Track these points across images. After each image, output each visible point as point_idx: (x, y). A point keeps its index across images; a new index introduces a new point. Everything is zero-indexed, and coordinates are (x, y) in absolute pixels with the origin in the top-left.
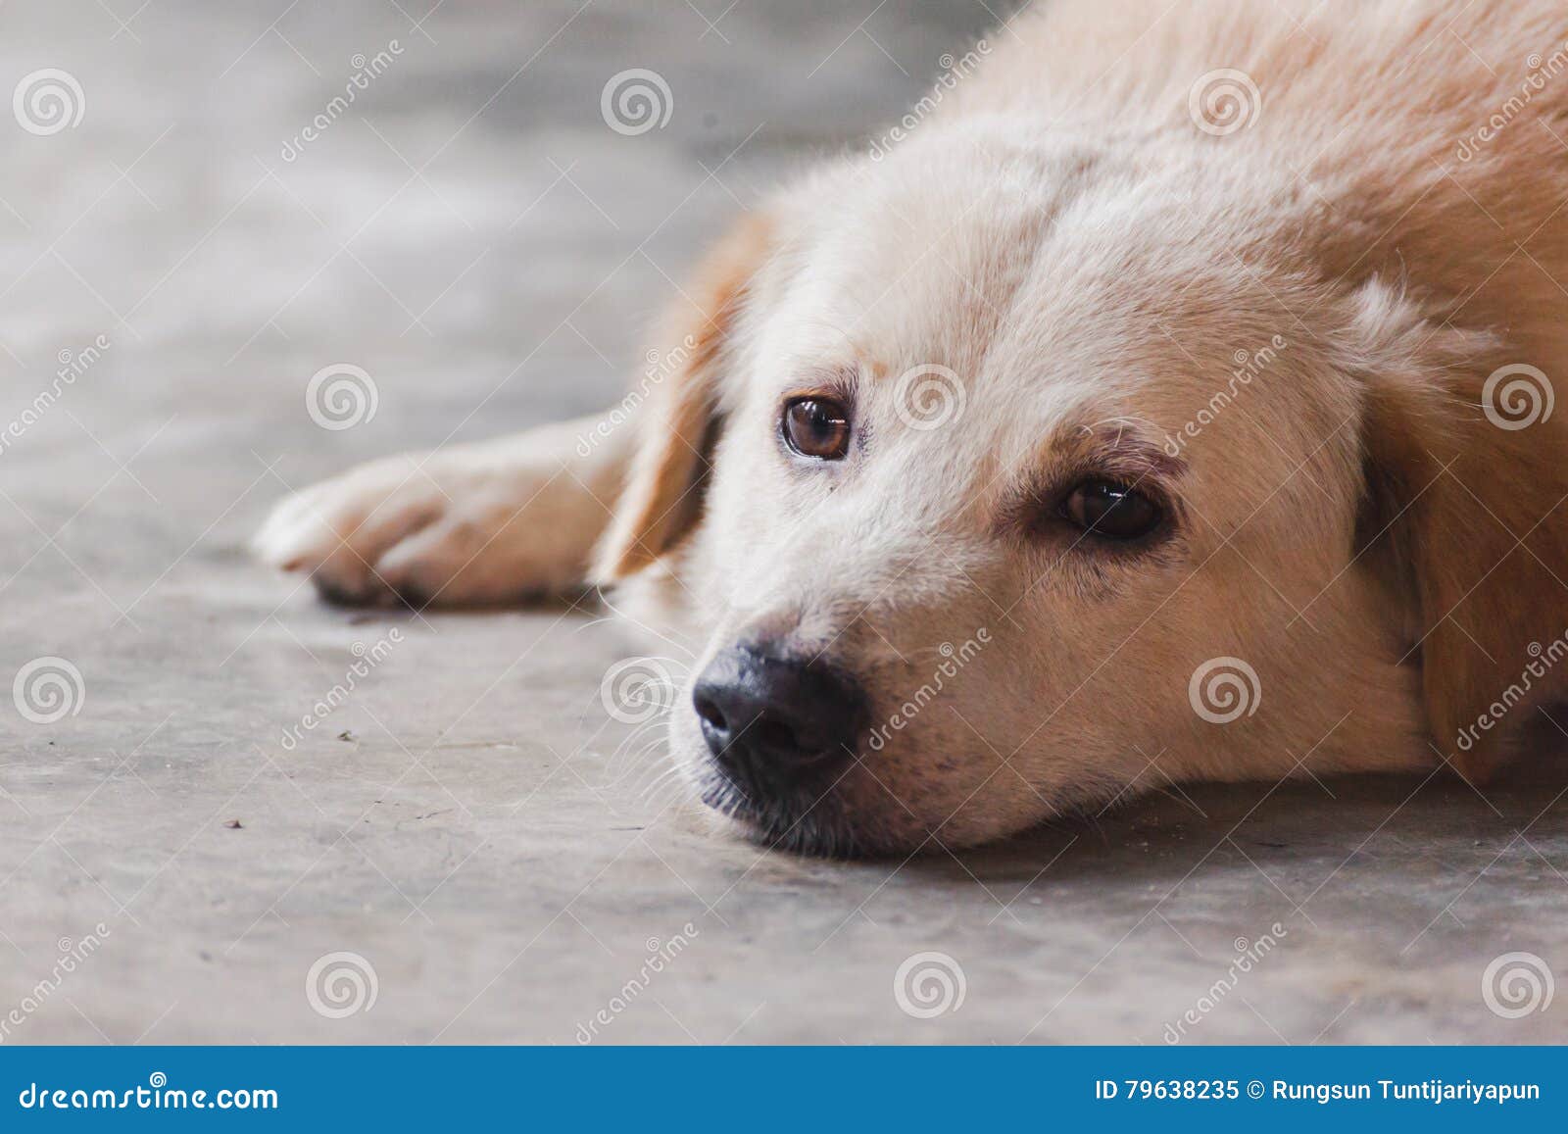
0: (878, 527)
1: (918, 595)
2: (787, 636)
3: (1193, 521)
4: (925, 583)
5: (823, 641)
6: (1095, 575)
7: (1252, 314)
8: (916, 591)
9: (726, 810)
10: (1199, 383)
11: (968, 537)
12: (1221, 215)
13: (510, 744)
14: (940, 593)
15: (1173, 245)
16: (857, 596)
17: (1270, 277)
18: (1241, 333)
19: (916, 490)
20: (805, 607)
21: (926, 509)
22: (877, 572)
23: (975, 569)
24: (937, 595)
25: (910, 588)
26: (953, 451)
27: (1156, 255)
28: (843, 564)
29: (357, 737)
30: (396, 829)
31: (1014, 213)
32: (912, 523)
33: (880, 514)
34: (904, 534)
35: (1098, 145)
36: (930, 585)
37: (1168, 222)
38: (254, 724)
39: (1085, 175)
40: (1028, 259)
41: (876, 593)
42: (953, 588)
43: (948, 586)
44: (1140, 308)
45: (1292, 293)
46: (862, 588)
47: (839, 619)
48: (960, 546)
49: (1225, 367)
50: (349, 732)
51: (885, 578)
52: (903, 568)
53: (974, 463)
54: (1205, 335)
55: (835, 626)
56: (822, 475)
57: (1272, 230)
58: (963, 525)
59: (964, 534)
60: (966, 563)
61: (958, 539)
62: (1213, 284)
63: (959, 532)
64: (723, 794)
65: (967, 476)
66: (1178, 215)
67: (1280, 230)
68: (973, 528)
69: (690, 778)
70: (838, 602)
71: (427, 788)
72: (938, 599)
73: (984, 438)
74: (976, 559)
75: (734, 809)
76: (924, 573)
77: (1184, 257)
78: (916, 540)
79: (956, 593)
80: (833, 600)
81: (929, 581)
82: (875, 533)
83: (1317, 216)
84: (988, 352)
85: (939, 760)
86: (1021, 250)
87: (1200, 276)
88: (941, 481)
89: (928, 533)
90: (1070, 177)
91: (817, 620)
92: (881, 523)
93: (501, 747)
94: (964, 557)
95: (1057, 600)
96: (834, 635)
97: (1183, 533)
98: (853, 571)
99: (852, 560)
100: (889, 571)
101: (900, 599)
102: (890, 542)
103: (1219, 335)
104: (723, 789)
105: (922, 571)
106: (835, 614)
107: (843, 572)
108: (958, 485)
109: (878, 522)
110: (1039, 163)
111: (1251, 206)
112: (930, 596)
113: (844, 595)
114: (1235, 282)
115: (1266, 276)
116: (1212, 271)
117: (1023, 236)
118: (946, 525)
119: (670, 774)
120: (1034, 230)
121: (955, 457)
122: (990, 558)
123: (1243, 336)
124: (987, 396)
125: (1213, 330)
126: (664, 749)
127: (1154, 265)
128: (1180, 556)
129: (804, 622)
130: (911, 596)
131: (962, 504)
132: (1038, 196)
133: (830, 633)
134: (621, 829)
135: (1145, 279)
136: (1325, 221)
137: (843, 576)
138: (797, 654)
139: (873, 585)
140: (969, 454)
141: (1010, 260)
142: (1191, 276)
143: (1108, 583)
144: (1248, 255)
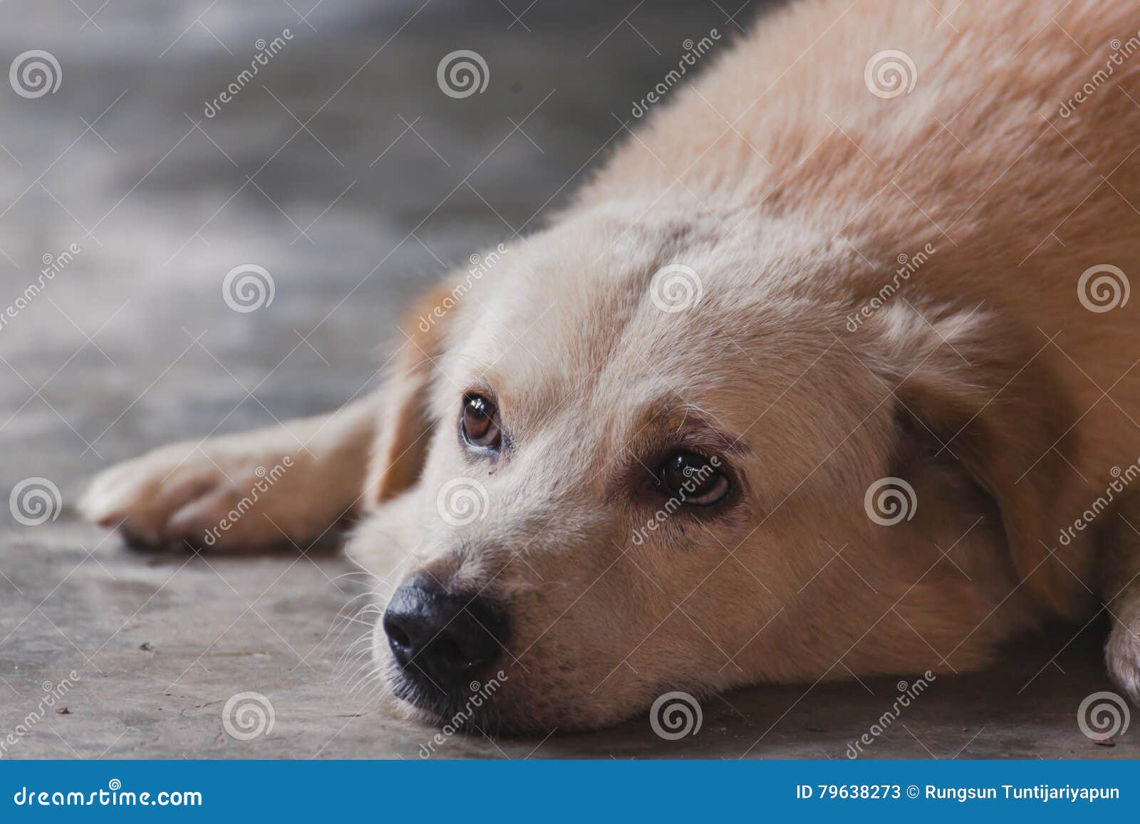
0: (521, 496)
1: (546, 545)
2: (450, 577)
3: (754, 488)
4: (552, 537)
5: (476, 579)
6: (680, 531)
7: (802, 334)
8: (545, 542)
9: (411, 701)
10: (759, 388)
11: (586, 504)
12: (775, 264)
13: (264, 653)
14: (563, 544)
15: (741, 287)
16: (502, 546)
17: (816, 307)
18: (794, 348)
19: (550, 470)
20: (464, 556)
21: (557, 483)
22: (518, 529)
23: (592, 526)
24: (561, 545)
25: (541, 540)
26: (577, 443)
27: (728, 295)
28: (493, 524)
29: (153, 647)
30: (181, 714)
31: (623, 269)
32: (546, 494)
33: (523, 488)
34: (539, 502)
35: (689, 218)
36: (557, 538)
37: (737, 270)
38: (78, 637)
39: (679, 241)
40: (635, 303)
41: (516, 545)
42: (573, 540)
43: (570, 538)
44: (717, 333)
45: (832, 317)
46: (505, 541)
47: (489, 563)
48: (581, 510)
49: (781, 375)
50: (148, 644)
51: (523, 533)
52: (535, 525)
53: (592, 451)
54: (766, 351)
55: (485, 568)
56: (487, 461)
57: (813, 271)
58: (583, 494)
59: (584, 501)
60: (584, 522)
61: (579, 505)
62: (772, 314)
63: (581, 499)
64: (407, 691)
65: (587, 459)
66: (743, 266)
67: (819, 271)
68: (591, 497)
69: (385, 678)
70: (486, 551)
71: (204, 685)
72: (562, 548)
73: (599, 431)
74: (591, 519)
75: (415, 701)
76: (553, 529)
77: (749, 295)
78: (549, 505)
79: (576, 544)
80: (483, 550)
81: (555, 535)
82: (518, 501)
83: (846, 258)
84: (603, 370)
85: (561, 664)
86: (628, 296)
87: (762, 309)
88: (568, 464)
89: (558, 500)
90: (668, 242)
91: (472, 565)
92: (523, 493)
93: (258, 656)
94: (582, 518)
95: (655, 549)
96: (484, 575)
97: (747, 499)
98: (500, 528)
99: (500, 520)
100: (526, 529)
101: (533, 548)
102: (528, 507)
103: (777, 351)
104: (408, 687)
105: (552, 527)
106: (484, 560)
107: (493, 528)
108: (581, 466)
109: (521, 493)
110: (643, 233)
111: (797, 256)
112: (556, 545)
113: (492, 547)
114: (789, 311)
115: (813, 306)
116: (770, 304)
117: (630, 286)
118: (570, 495)
119: (373, 674)
120: (639, 282)
121: (579, 446)
122: (603, 519)
123: (796, 351)
124: (602, 399)
125: (771, 348)
126: (368, 656)
127: (726, 303)
128: (745, 517)
129: (463, 567)
130: (541, 546)
131: (583, 480)
132: (643, 257)
133: (481, 574)
134: (344, 716)
135: (720, 313)
136: (852, 261)
137: (493, 532)
138: (458, 589)
139: (514, 539)
140: (589, 442)
141: (620, 304)
142: (753, 308)
143: (690, 536)
144: (797, 291)
